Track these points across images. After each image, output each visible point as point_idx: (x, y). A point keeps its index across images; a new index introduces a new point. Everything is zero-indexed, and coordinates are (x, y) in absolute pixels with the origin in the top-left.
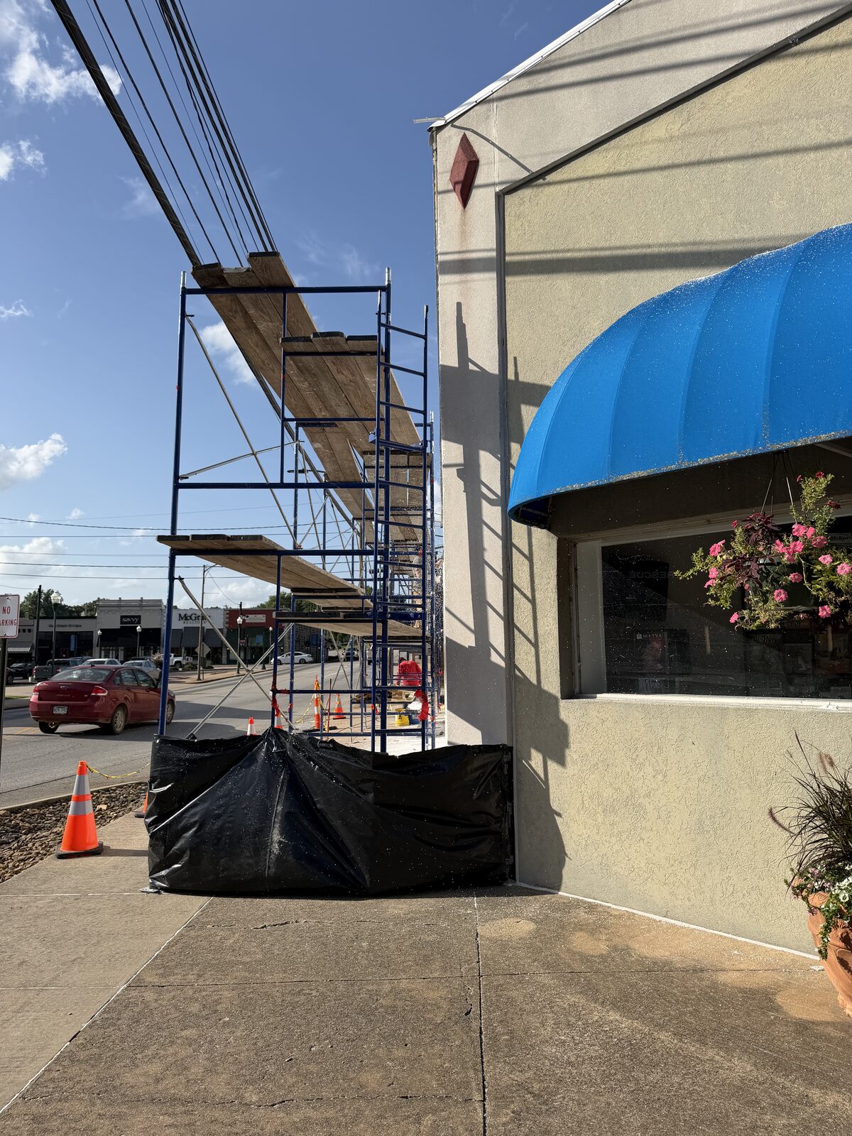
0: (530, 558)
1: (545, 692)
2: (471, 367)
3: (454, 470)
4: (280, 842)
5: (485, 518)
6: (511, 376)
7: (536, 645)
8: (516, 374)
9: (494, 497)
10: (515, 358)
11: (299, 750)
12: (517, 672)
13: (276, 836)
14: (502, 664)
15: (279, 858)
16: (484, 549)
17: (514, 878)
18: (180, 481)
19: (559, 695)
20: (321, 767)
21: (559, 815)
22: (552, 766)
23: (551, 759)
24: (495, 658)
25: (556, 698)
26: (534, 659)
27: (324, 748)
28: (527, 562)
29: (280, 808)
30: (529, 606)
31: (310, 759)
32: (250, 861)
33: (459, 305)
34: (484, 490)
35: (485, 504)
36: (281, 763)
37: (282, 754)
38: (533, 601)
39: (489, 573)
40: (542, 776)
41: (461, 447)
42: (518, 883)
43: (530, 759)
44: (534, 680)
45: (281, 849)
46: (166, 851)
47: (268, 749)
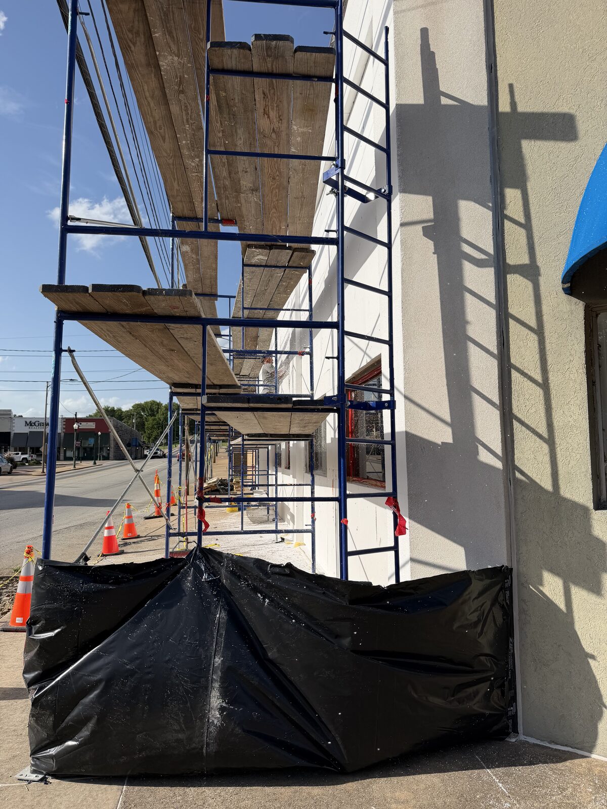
0: (540, 332)
1: (565, 500)
2: (444, 101)
3: (419, 228)
4: (222, 709)
5: (469, 283)
6: (504, 106)
7: (550, 441)
8: (513, 104)
9: (483, 257)
10: (511, 86)
11: (239, 577)
12: (518, 475)
13: (215, 700)
14: (499, 465)
15: (221, 730)
16: (467, 322)
17: (516, 731)
18: (70, 223)
19: (591, 505)
20: (272, 601)
21: (593, 657)
22: (579, 595)
23: (577, 584)
24: (485, 456)
25: (585, 509)
26: (547, 459)
27: (279, 574)
28: (534, 338)
29: (218, 660)
30: (539, 392)
31: (256, 590)
32: (180, 736)
33: (424, 32)
34: (467, 249)
35: (467, 266)
36: (216, 596)
37: (216, 584)
38: (545, 386)
39: (474, 352)
40: (562, 606)
41: (429, 199)
42: (522, 737)
43: (542, 584)
44: (547, 485)
45: (224, 718)
46: (56, 725)
47: (195, 578)
